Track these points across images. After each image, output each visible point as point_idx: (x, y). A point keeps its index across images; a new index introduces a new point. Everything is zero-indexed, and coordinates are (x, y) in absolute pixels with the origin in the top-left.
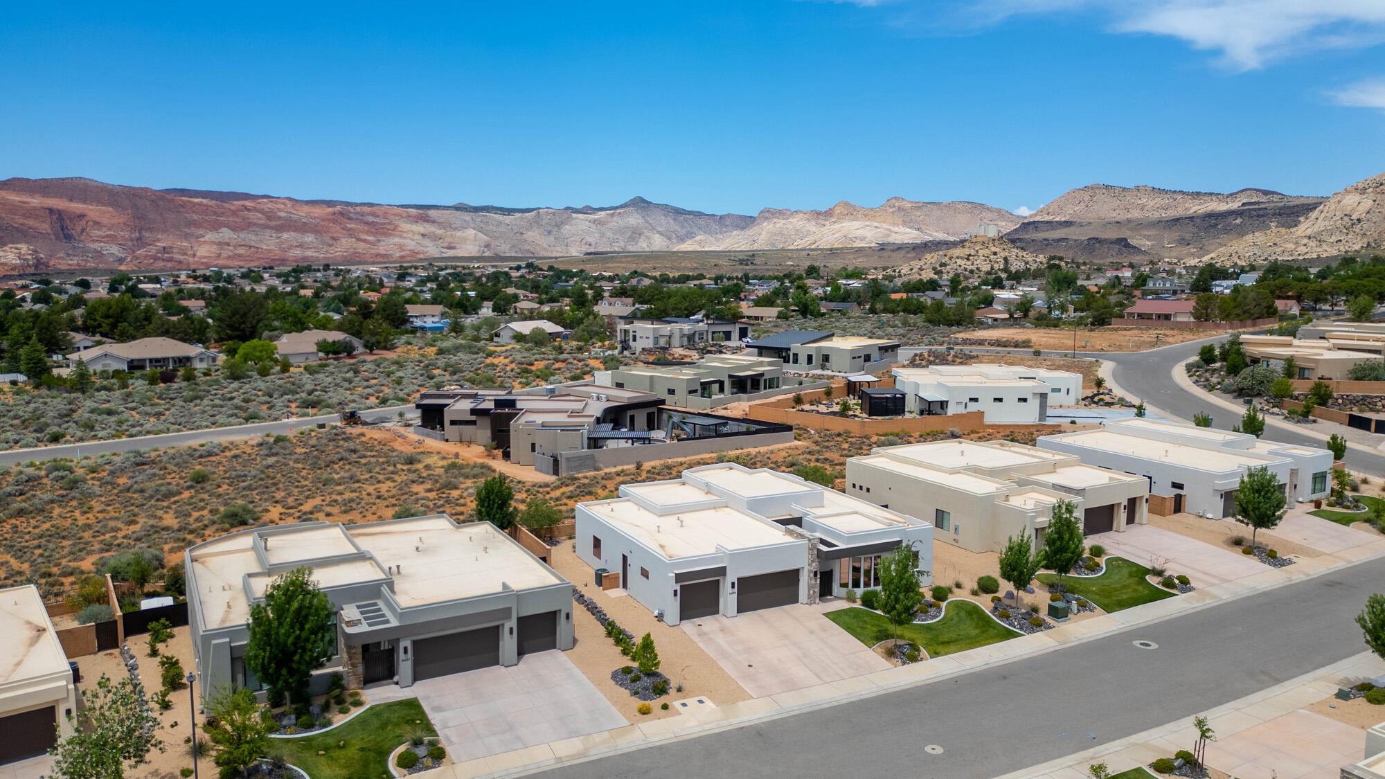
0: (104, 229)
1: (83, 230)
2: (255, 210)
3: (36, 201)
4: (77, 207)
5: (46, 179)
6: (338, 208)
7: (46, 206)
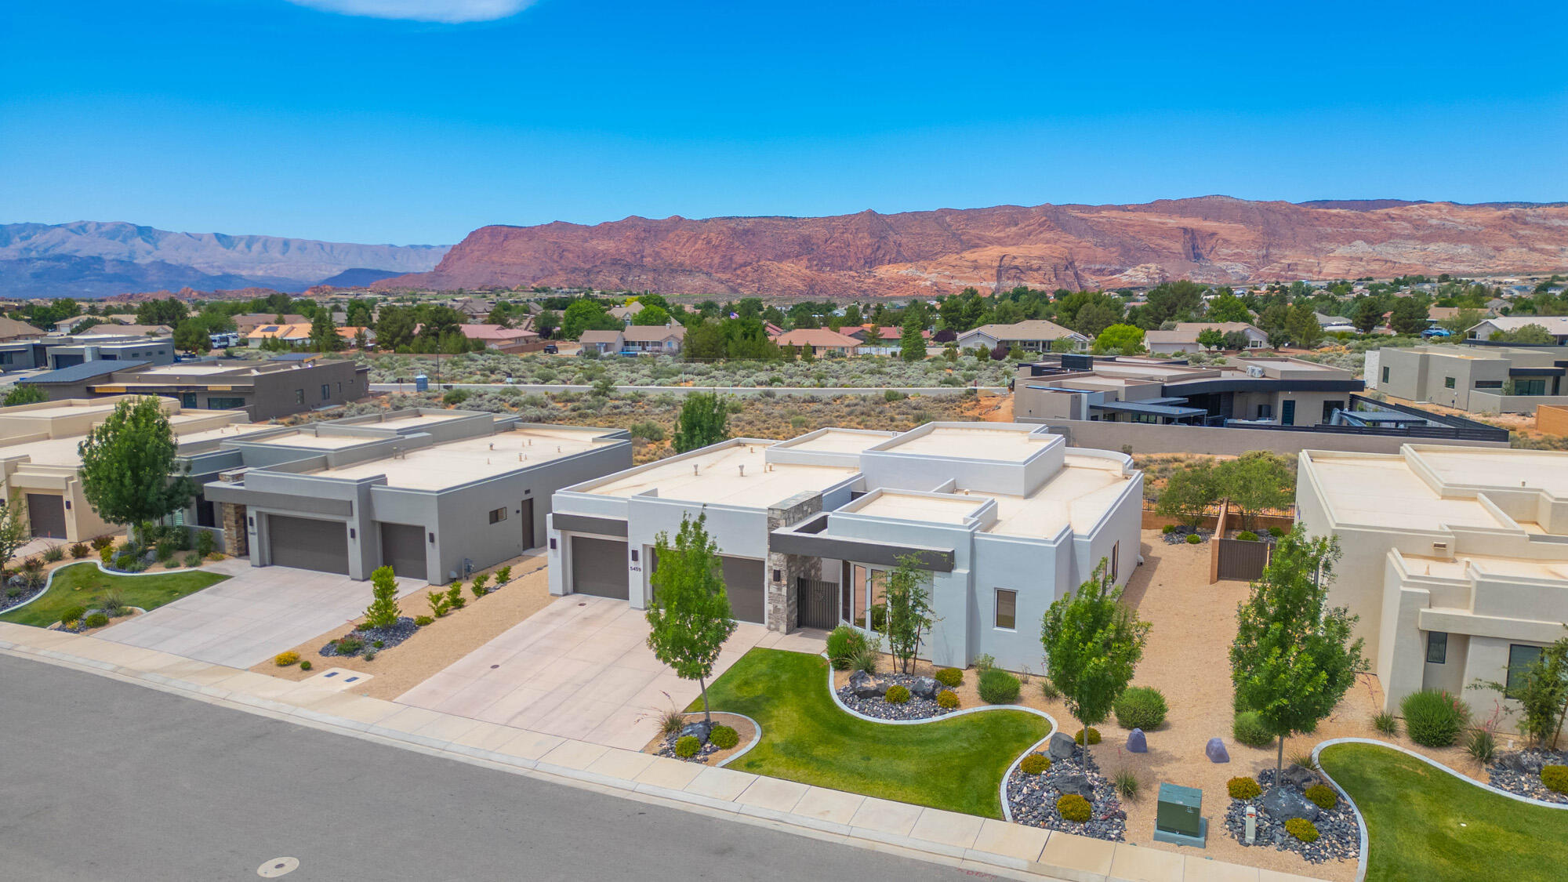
0: (1232, 247)
1: (1213, 248)
2: (1402, 218)
3: (1173, 222)
4: (1210, 225)
5: (1185, 199)
6: (1512, 210)
7: (1181, 226)
